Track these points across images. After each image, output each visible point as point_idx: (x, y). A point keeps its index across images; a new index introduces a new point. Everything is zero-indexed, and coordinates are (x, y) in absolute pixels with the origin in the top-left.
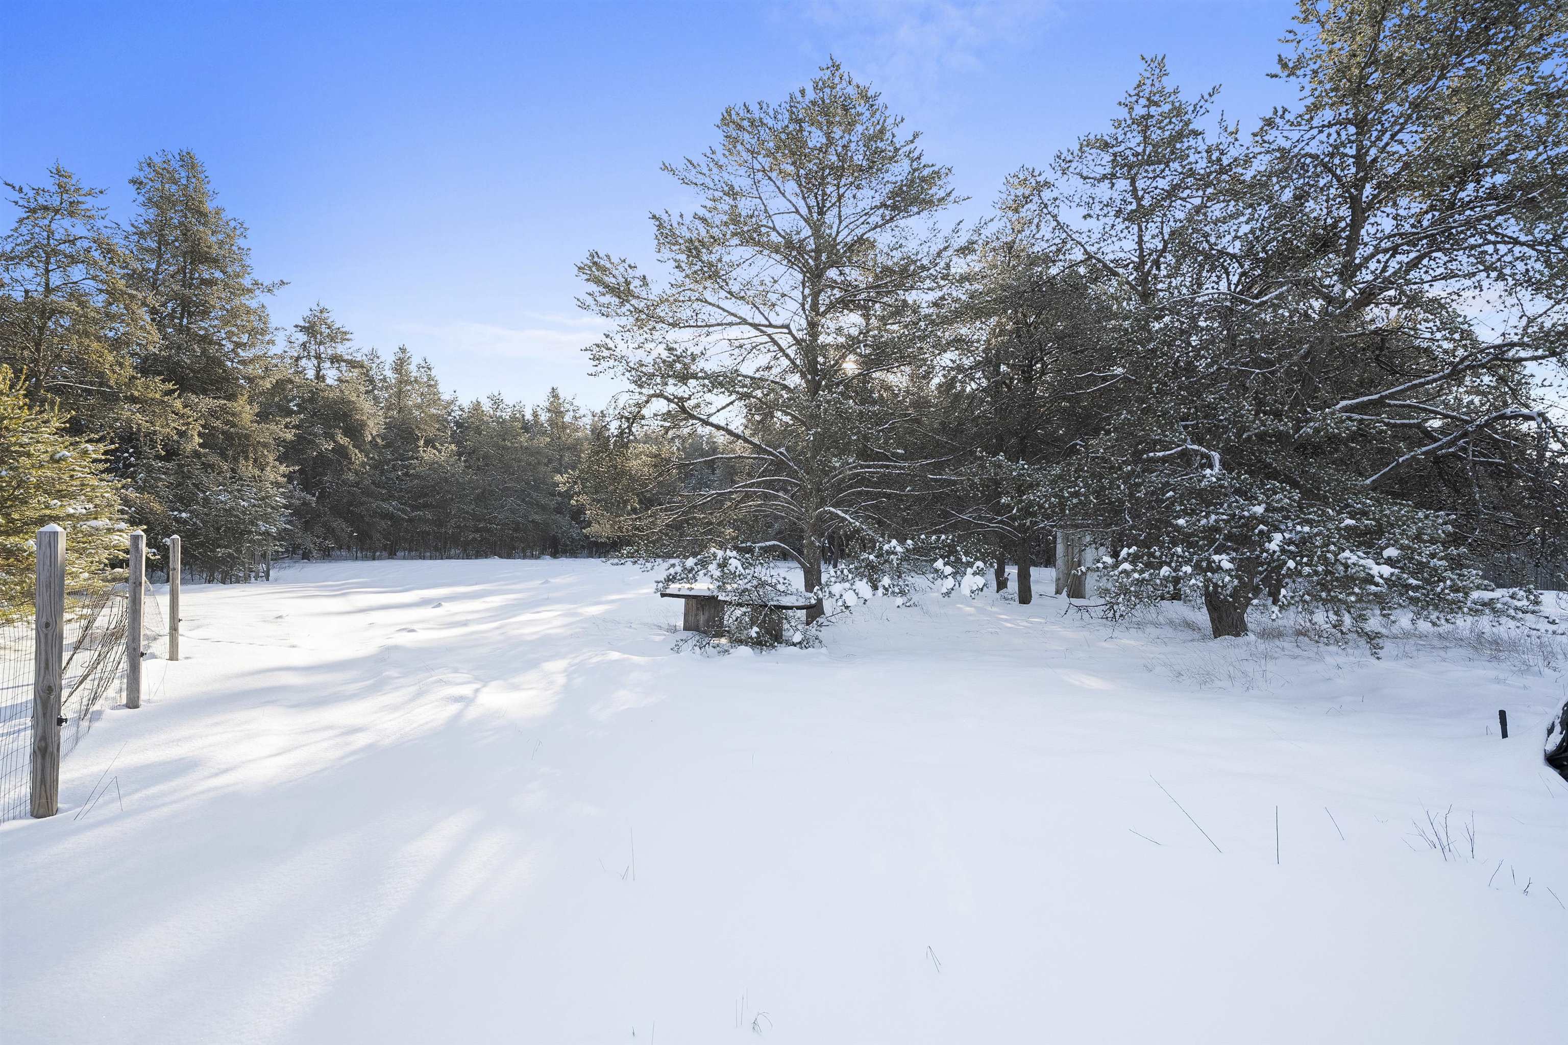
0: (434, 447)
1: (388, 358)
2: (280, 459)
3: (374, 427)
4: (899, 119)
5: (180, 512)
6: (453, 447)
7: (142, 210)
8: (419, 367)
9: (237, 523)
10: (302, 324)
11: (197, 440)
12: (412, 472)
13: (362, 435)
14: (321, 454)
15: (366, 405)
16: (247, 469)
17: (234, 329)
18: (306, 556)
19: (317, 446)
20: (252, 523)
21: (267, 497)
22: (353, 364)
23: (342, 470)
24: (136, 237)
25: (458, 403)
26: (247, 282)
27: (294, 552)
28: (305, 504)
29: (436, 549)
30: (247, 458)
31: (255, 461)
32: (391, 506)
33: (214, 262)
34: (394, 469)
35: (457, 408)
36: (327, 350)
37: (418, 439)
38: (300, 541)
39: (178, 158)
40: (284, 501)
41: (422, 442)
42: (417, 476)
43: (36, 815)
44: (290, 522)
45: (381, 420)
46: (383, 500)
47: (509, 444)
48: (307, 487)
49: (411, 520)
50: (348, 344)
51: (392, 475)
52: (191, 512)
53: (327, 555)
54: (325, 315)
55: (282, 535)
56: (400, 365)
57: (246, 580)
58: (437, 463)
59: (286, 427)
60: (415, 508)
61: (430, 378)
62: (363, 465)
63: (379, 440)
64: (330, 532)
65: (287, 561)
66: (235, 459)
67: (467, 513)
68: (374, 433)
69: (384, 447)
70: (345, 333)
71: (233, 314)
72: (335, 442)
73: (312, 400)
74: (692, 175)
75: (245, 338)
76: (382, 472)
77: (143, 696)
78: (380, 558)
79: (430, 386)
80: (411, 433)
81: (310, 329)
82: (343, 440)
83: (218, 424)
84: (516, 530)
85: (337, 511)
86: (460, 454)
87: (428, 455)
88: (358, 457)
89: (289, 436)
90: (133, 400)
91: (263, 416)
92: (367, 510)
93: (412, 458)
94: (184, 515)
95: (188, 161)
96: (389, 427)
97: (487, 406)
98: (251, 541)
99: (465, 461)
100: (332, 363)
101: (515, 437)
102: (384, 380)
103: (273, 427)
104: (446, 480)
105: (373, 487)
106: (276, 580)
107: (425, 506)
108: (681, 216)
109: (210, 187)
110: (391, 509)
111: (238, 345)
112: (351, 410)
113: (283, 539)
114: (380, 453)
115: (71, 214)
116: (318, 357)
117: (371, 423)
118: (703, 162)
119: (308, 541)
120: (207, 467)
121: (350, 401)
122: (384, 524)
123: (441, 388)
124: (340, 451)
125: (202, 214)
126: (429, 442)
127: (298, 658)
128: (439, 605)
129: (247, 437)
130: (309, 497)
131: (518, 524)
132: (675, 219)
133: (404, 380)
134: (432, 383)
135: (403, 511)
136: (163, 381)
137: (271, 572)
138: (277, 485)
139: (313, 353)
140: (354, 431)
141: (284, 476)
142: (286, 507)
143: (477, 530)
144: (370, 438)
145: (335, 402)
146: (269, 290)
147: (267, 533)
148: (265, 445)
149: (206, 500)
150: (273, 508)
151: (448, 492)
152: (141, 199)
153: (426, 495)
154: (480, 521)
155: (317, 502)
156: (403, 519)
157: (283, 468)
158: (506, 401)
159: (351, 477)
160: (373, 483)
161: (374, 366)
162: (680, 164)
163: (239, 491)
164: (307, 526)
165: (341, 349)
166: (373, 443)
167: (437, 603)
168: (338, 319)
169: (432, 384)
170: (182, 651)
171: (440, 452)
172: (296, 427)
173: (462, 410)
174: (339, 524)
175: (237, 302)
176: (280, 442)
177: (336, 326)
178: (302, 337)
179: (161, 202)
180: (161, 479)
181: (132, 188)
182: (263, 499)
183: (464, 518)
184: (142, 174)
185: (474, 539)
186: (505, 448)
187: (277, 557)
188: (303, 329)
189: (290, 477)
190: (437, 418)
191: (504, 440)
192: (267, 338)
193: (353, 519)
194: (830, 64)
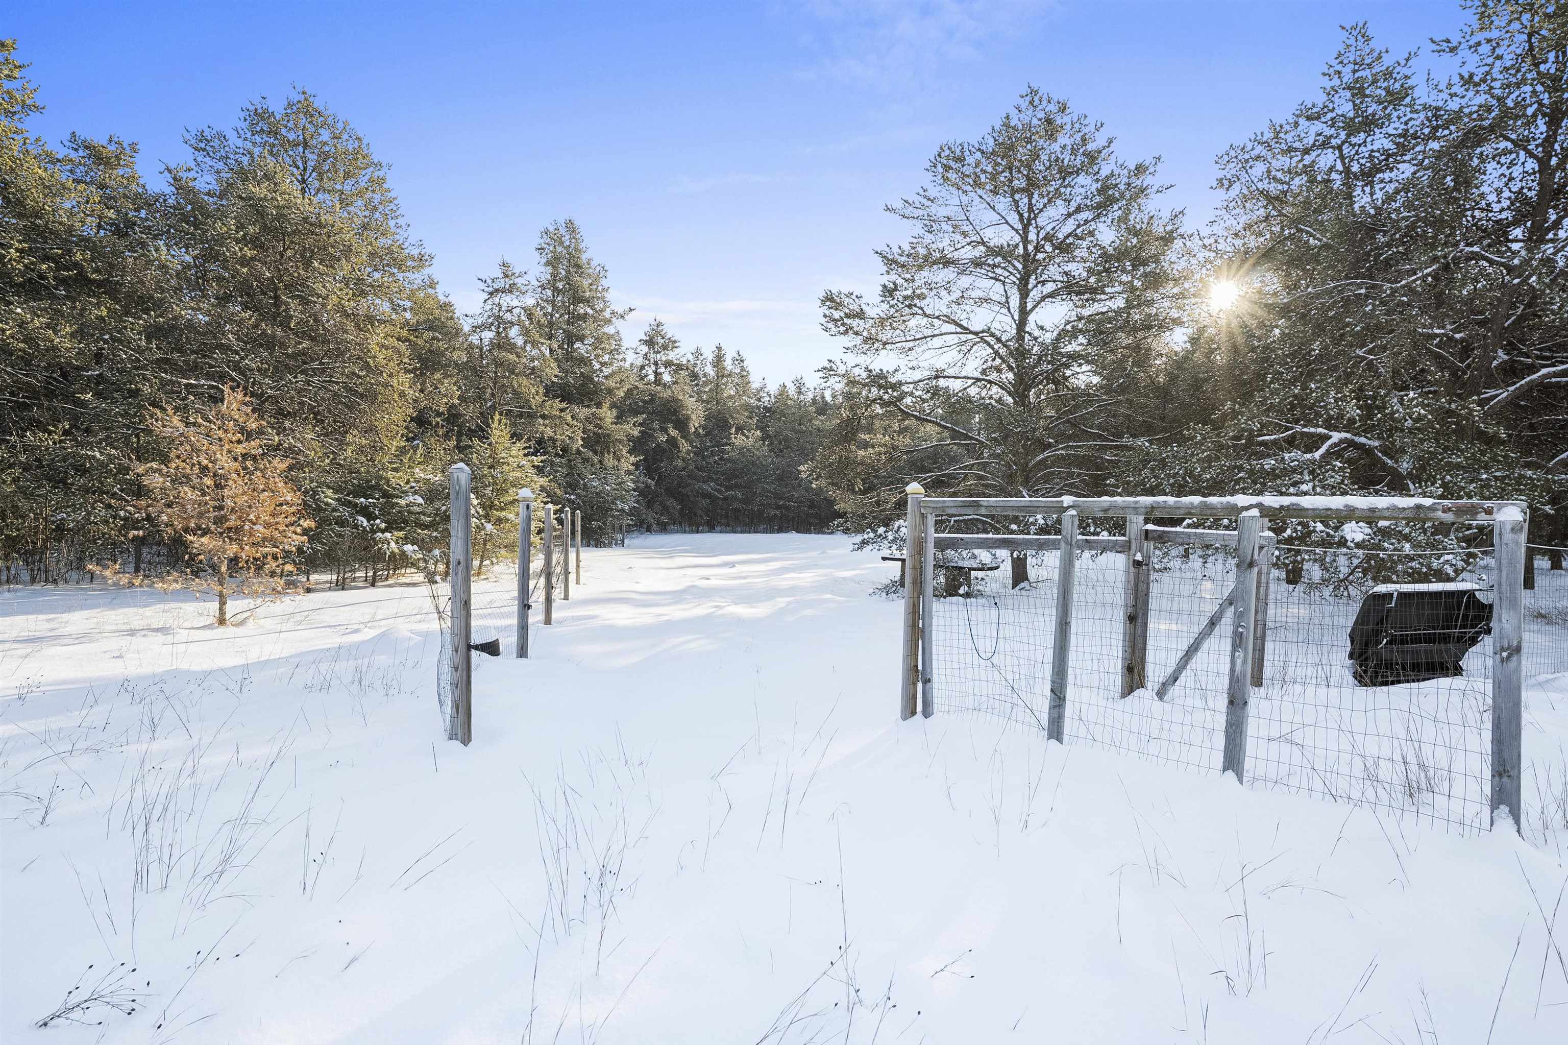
0: (744, 435)
1: (709, 355)
2: (630, 452)
3: (696, 418)
4: (1099, 125)
5: (570, 495)
6: (758, 433)
7: (542, 269)
8: (734, 360)
9: (604, 502)
10: (645, 338)
11: (581, 442)
12: (726, 456)
13: (687, 427)
14: (658, 445)
15: (690, 403)
16: (609, 461)
17: (600, 352)
18: (649, 530)
19: (656, 438)
20: (613, 503)
21: (622, 483)
22: (680, 367)
23: (673, 457)
24: (540, 289)
25: (766, 390)
26: (607, 314)
27: (641, 526)
28: (648, 486)
29: (746, 525)
30: (609, 453)
31: (614, 453)
32: (709, 487)
33: (587, 301)
34: (712, 453)
35: (765, 395)
36: (662, 357)
37: (730, 428)
38: (644, 516)
39: (564, 225)
40: (633, 485)
41: (733, 430)
42: (729, 460)
43: (545, 624)
44: (637, 502)
45: (702, 414)
46: (703, 482)
47: (804, 428)
48: (649, 472)
49: (725, 499)
50: (677, 351)
51: (711, 460)
52: (576, 495)
53: (664, 529)
54: (660, 328)
55: (633, 512)
56: (719, 360)
57: (609, 545)
58: (745, 447)
59: (634, 425)
60: (728, 488)
61: (743, 369)
62: (688, 452)
63: (701, 431)
64: (665, 509)
65: (636, 533)
66: (602, 454)
67: (770, 492)
68: (697, 425)
69: (706, 435)
70: (675, 342)
71: (599, 340)
72: (668, 435)
73: (652, 400)
74: (909, 211)
75: (606, 358)
76: (703, 458)
77: (570, 597)
78: (702, 532)
79: (742, 376)
80: (726, 421)
81: (650, 343)
82: (673, 432)
83: (591, 427)
84: (810, 507)
85: (670, 492)
86: (763, 439)
87: (738, 440)
88: (684, 446)
89: (636, 433)
90: (544, 417)
91: (619, 419)
92: (692, 491)
93: (726, 444)
94: (572, 497)
95: (571, 227)
96: (708, 418)
97: (792, 391)
98: (613, 516)
99: (768, 445)
100: (666, 367)
101: (810, 421)
102: (705, 375)
103: (625, 427)
104: (753, 463)
105: (696, 470)
106: (629, 546)
107: (737, 486)
108: (900, 247)
109: (583, 245)
110: (710, 489)
111: (603, 364)
112: (679, 407)
113: (633, 515)
114: (702, 442)
115: (511, 292)
116: (656, 364)
117: (694, 417)
118: (917, 200)
119: (650, 517)
120: (586, 460)
121: (678, 400)
122: (705, 502)
123: (752, 378)
124: (672, 442)
125: (578, 266)
126: (739, 429)
127: (639, 588)
128: (734, 566)
129: (609, 435)
130: (650, 481)
131: (812, 501)
132: (896, 250)
133: (721, 373)
134: (745, 373)
135: (719, 491)
136: (561, 401)
137: (625, 541)
138: (629, 472)
139: (652, 361)
140: (682, 424)
141: (633, 464)
142: (634, 490)
143: (778, 507)
144: (693, 430)
145: (668, 401)
146: (622, 317)
147: (622, 510)
148: (620, 441)
149: (585, 485)
150: (626, 491)
151: (755, 473)
152: (544, 261)
153: (737, 477)
154: (781, 499)
155: (656, 485)
156: (719, 498)
157: (632, 459)
158: (807, 385)
159: (679, 463)
160: (696, 467)
161: (698, 362)
162: (898, 205)
163: (605, 478)
164: (649, 505)
165: (672, 355)
166: (696, 432)
167: (733, 565)
168: (670, 331)
169: (744, 375)
170: (582, 580)
171: (747, 438)
172: (641, 425)
173: (769, 396)
174: (670, 502)
175: (600, 332)
176: (630, 438)
177: (668, 336)
178: (645, 349)
179: (553, 262)
180: (558, 471)
181: (537, 254)
182: (620, 484)
183: (767, 497)
184: (542, 241)
185: (775, 515)
186: (800, 432)
187: (629, 530)
188: (646, 342)
189: (636, 465)
190: (747, 407)
191: (800, 424)
192: (621, 357)
193: (681, 498)
194: (1029, 91)
